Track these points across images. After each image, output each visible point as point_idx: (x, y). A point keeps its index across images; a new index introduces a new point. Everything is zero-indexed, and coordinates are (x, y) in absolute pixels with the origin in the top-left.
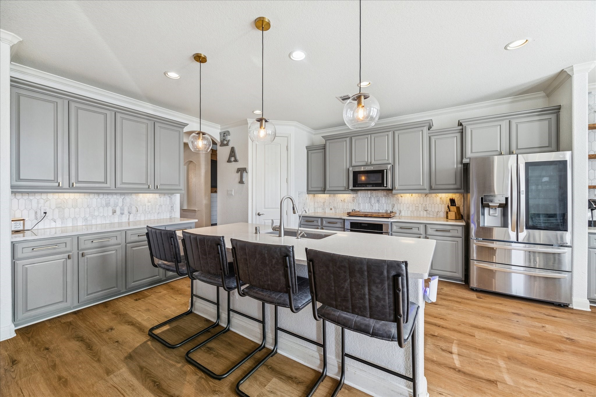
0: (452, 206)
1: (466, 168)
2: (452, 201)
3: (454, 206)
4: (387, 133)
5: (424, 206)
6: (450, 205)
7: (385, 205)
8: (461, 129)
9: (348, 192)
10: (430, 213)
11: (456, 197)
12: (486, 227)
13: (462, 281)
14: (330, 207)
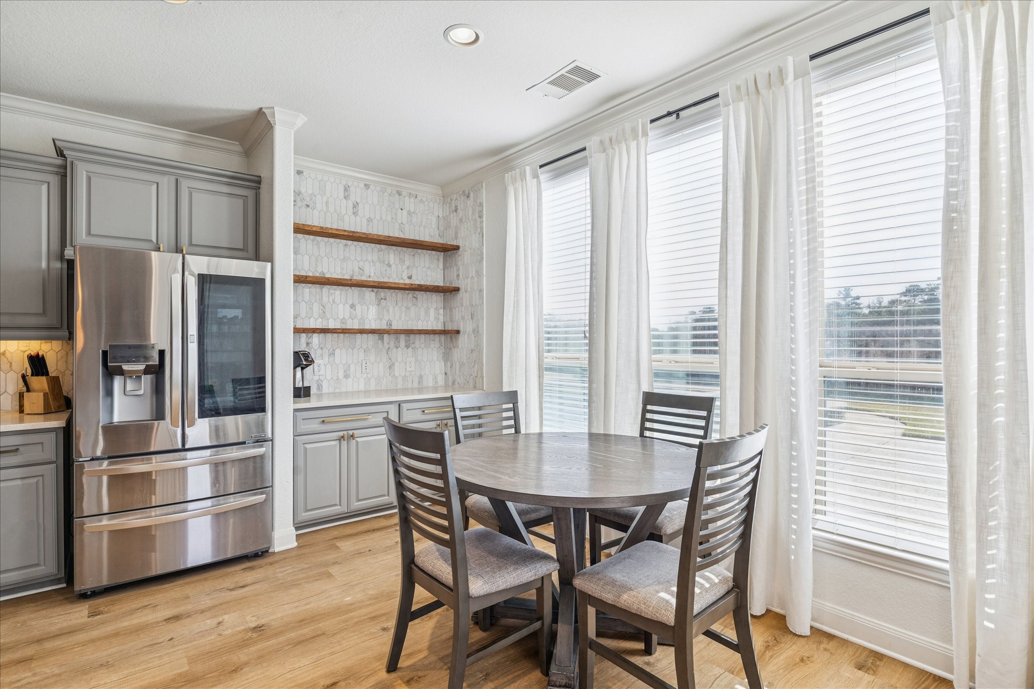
0: (37, 375)
2: (38, 364)
3: (42, 375)
6: (29, 373)
8: (60, 166)
11: (48, 349)
12: (116, 426)
13: (58, 581)
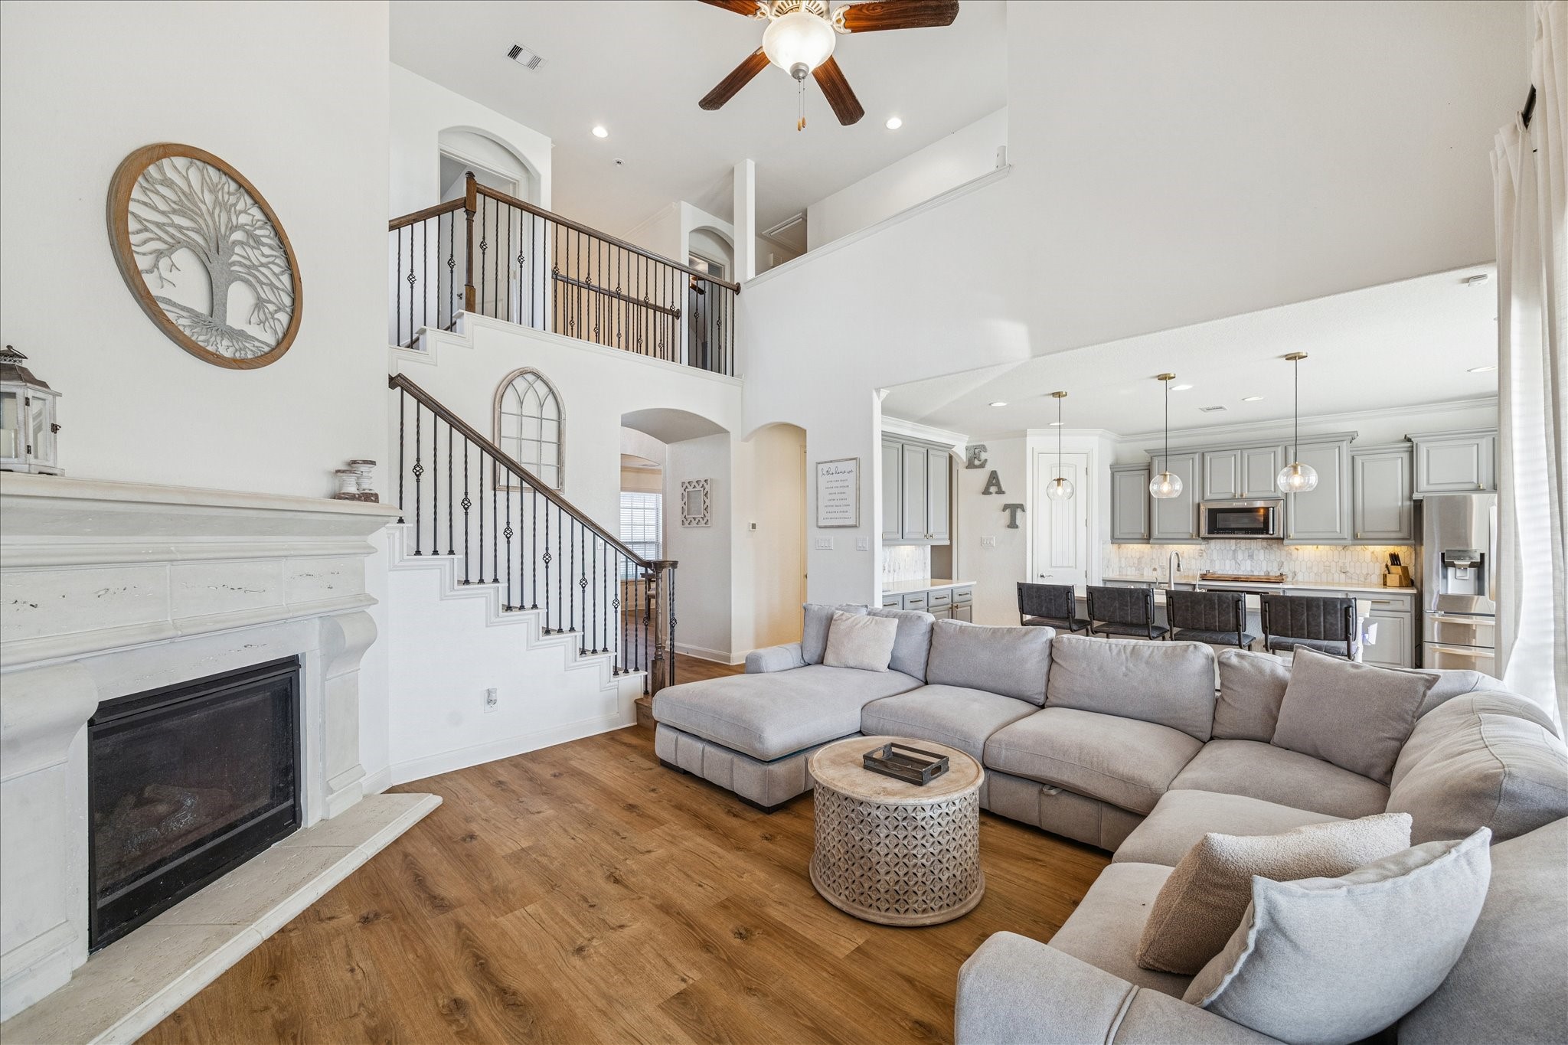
0: (1394, 565)
1: (1418, 506)
2: (1395, 559)
3: (1397, 565)
4: (1273, 449)
5: (1341, 564)
6: (1389, 564)
7: (1264, 564)
8: (1409, 447)
9: (1198, 542)
10: (1353, 577)
11: (1403, 552)
12: (1448, 595)
14: (1153, 566)
